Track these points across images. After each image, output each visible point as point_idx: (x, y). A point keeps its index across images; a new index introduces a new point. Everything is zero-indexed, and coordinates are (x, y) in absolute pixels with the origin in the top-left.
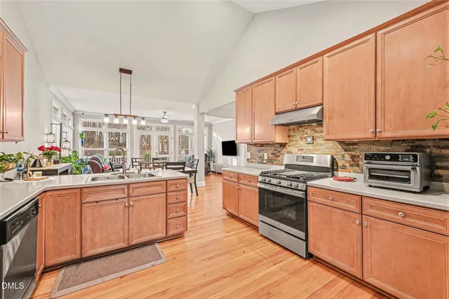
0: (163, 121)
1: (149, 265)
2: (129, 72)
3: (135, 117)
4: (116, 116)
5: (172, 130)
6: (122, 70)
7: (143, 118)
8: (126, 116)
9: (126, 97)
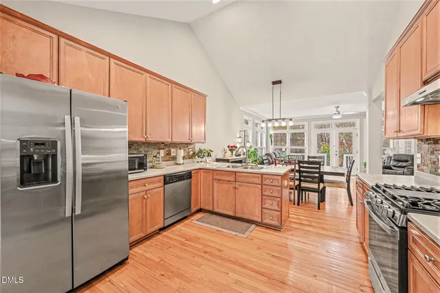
0: (335, 117)
1: (234, 233)
2: (280, 82)
3: (284, 119)
4: (270, 120)
5: (358, 126)
6: (274, 83)
7: (291, 119)
8: (277, 120)
9: (277, 103)
